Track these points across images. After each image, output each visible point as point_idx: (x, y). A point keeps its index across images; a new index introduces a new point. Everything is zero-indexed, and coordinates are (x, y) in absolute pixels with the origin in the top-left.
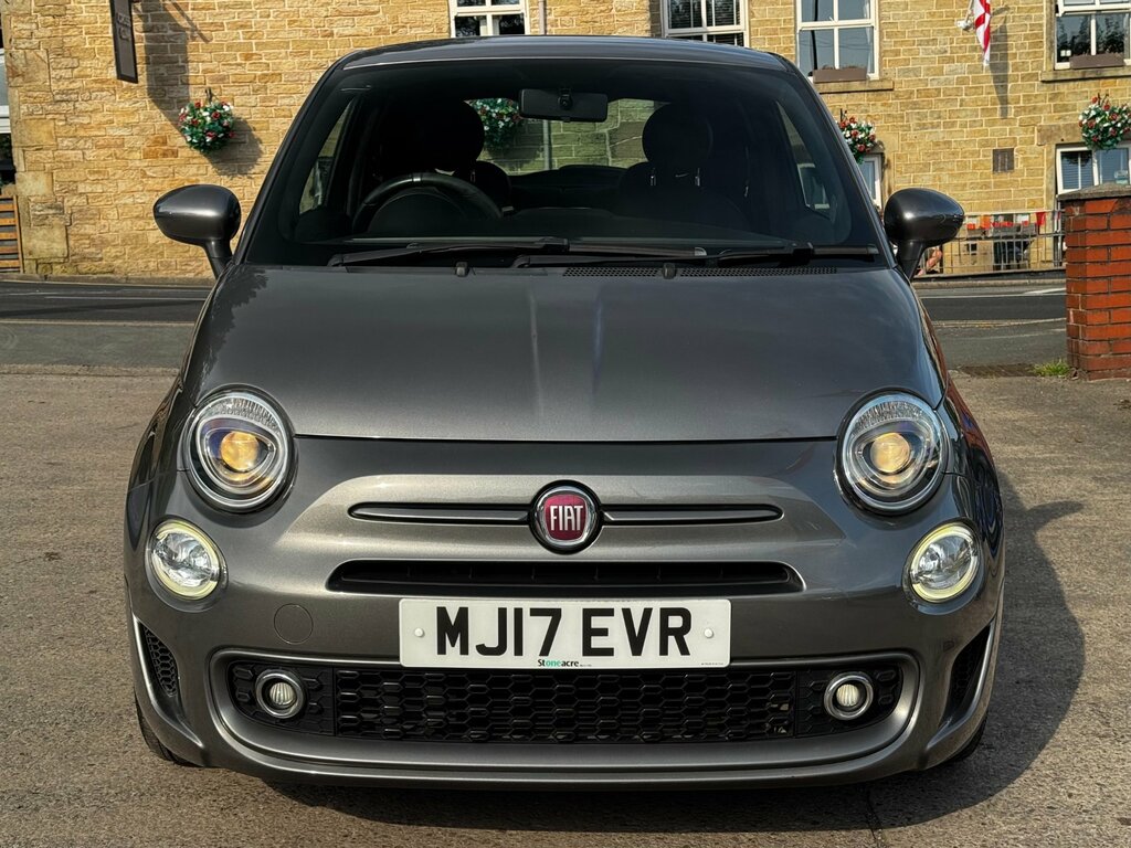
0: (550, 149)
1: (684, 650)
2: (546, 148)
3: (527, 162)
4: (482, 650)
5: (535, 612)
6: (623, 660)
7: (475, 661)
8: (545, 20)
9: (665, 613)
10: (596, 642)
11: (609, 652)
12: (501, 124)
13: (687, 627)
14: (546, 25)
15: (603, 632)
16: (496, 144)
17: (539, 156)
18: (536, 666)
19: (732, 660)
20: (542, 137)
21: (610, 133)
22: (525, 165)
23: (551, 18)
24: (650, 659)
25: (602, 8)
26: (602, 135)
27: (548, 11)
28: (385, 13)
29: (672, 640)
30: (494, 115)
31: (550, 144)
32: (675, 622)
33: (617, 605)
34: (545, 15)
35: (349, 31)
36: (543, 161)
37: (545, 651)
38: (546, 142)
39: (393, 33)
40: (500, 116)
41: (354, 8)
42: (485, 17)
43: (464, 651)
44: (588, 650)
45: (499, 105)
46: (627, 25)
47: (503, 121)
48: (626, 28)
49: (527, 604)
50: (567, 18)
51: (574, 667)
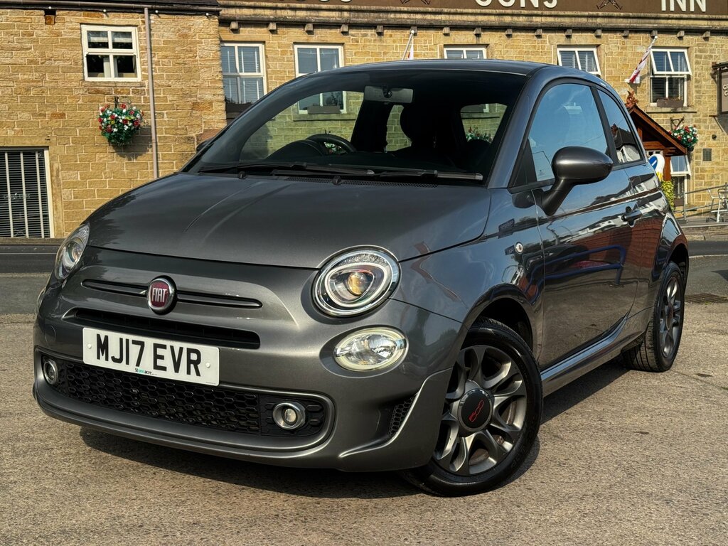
0: (157, 146)
1: (198, 374)
2: (154, 145)
3: (141, 155)
4: (114, 359)
5: (135, 342)
6: (170, 374)
7: (110, 365)
8: (151, 61)
9: (190, 351)
10: (160, 363)
11: (164, 369)
12: (126, 128)
13: (198, 361)
14: (152, 64)
15: (162, 357)
16: (121, 141)
17: (148, 151)
18: (134, 372)
19: (220, 382)
20: (151, 137)
21: (197, 136)
22: (139, 157)
23: (155, 59)
24: (182, 376)
25: (190, 55)
26: (192, 138)
27: (153, 55)
28: (35, 50)
29: (192, 366)
30: (121, 121)
31: (156, 143)
32: (194, 357)
33: (168, 343)
34: (151, 58)
35: (8, 61)
36: (152, 154)
37: (138, 364)
38: (154, 141)
39: (42, 63)
40: (125, 121)
41: (13, 45)
42: (108, 57)
43: (107, 359)
44: (156, 367)
45: (124, 114)
46: (207, 67)
47: (127, 125)
48: (206, 69)
49: (131, 337)
50: (166, 60)
51: (149, 375)
